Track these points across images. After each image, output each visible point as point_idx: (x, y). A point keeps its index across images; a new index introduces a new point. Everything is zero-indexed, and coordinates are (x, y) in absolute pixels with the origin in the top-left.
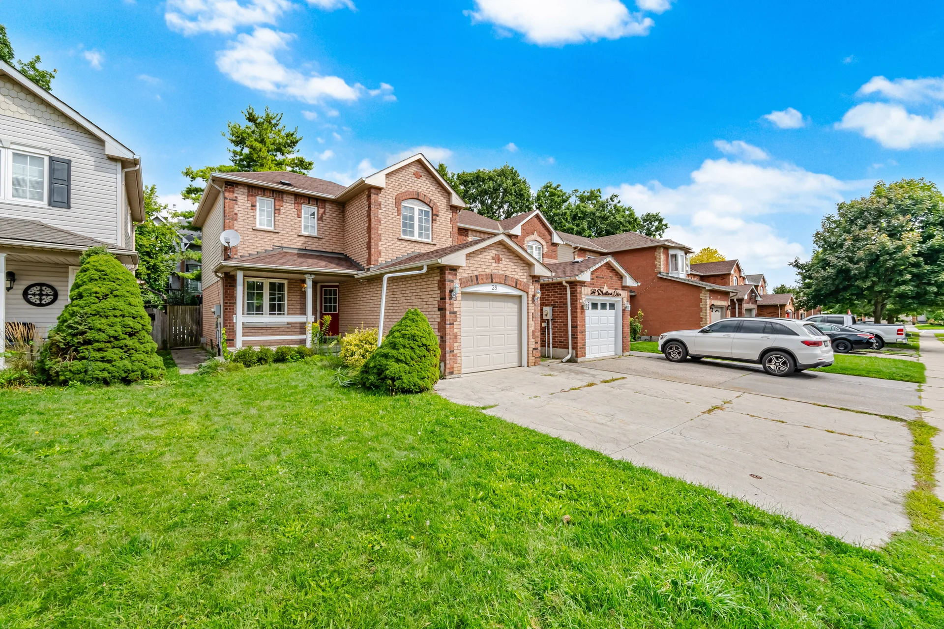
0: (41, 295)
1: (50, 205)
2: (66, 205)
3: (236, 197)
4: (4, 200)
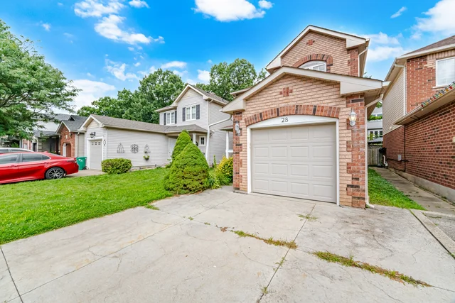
1: (197, 119)
4: (191, 121)
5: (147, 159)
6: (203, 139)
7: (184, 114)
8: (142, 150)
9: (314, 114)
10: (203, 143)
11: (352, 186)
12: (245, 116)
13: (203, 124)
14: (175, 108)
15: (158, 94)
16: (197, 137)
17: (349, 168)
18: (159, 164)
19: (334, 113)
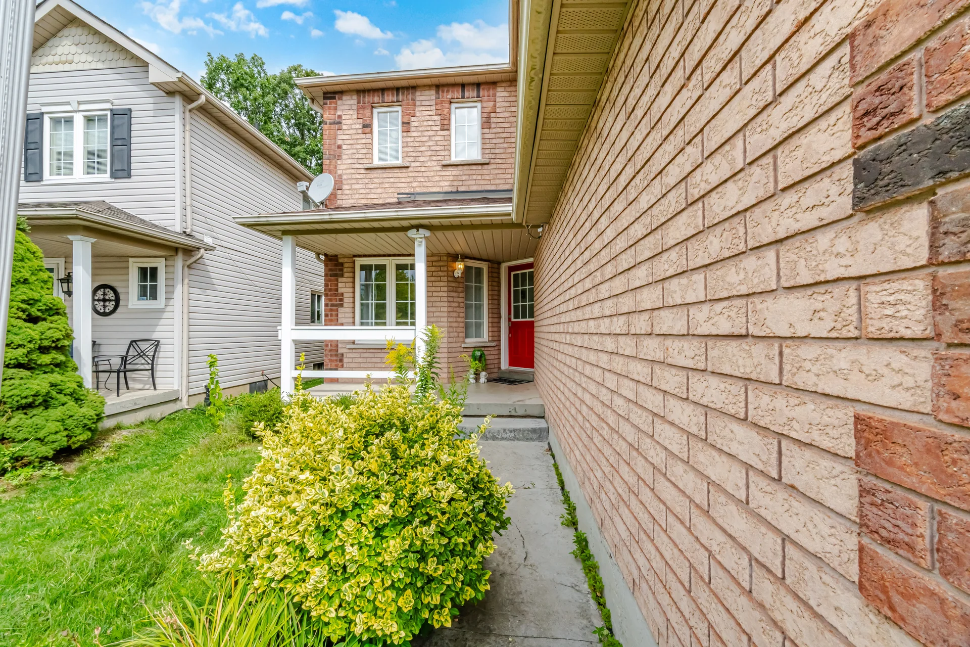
0: (104, 300)
1: (113, 176)
2: (125, 174)
3: (340, 117)
6: (149, 272)
10: (149, 291)
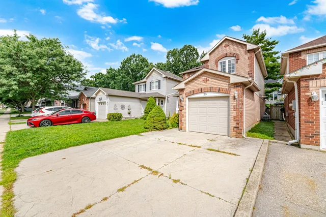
1: (158, 89)
4: (155, 90)
5: (129, 113)
6: (162, 101)
7: (151, 86)
8: (126, 108)
9: (219, 92)
10: (162, 104)
11: (236, 127)
12: (185, 91)
13: (163, 92)
14: (145, 82)
15: (132, 70)
16: (159, 101)
17: (234, 118)
18: (136, 116)
19: (228, 91)
